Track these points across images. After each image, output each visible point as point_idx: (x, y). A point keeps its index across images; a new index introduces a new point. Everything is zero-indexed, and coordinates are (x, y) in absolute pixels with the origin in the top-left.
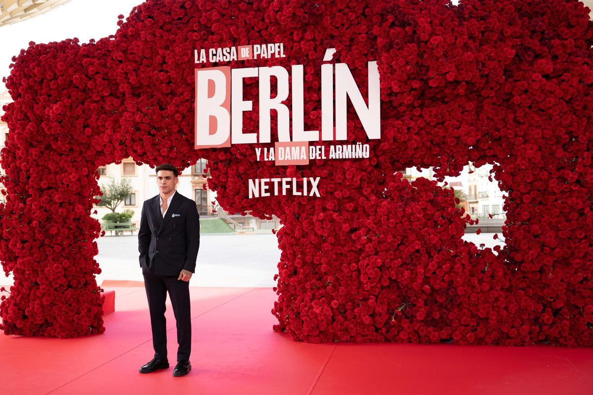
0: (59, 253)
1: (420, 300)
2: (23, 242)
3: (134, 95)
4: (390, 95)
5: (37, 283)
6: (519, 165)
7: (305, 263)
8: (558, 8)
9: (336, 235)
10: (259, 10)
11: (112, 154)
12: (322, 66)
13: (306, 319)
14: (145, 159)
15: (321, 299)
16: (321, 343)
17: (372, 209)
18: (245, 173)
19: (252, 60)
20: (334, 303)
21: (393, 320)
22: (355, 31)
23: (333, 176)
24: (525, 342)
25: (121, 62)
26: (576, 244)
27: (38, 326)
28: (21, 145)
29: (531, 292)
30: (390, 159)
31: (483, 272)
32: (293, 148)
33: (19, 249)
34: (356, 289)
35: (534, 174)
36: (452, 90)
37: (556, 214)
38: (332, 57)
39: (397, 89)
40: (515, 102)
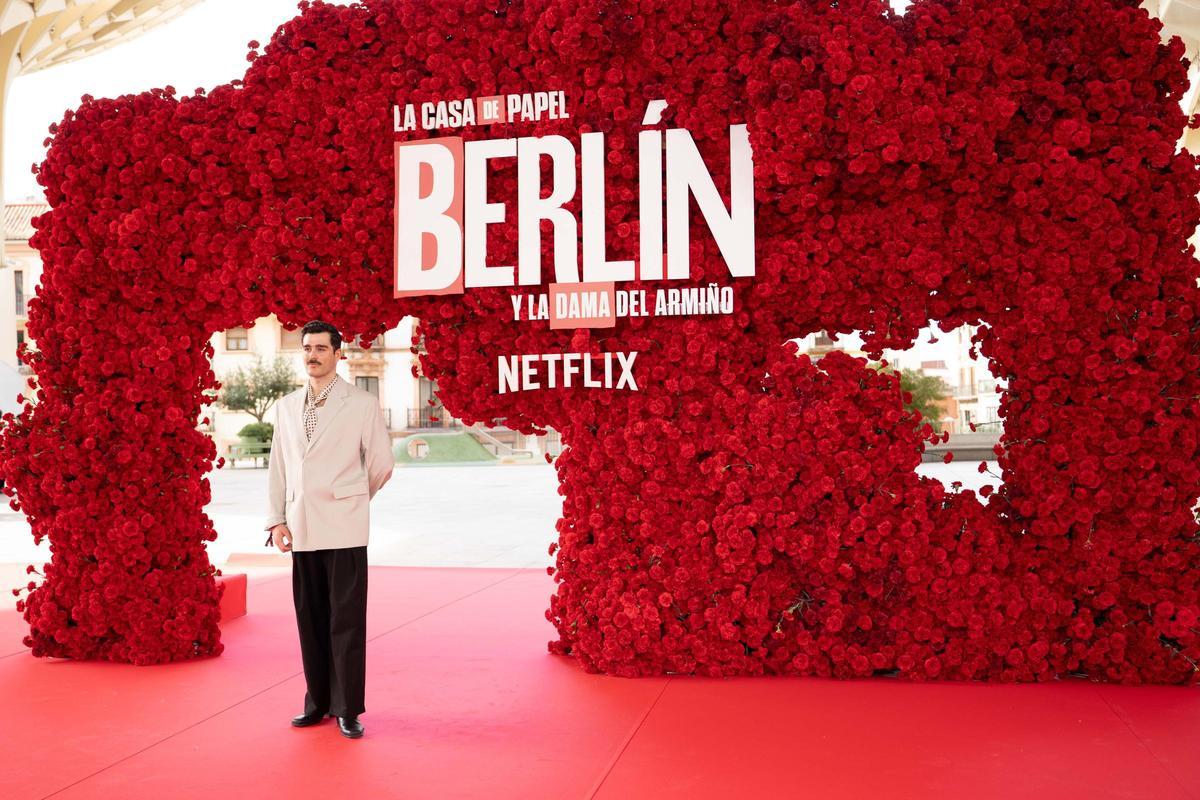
0: (136, 499)
1: (834, 593)
2: (68, 478)
3: (277, 194)
4: (773, 189)
5: (92, 559)
6: (1026, 325)
7: (608, 521)
8: (1098, 20)
9: (669, 464)
10: (517, 27)
11: (238, 309)
12: (640, 134)
13: (609, 631)
14: (299, 319)
15: (638, 590)
16: (638, 677)
17: (739, 415)
18: (491, 344)
19: (503, 124)
21: (778, 631)
22: (705, 66)
23: (662, 348)
24: (1038, 674)
25: (253, 130)
26: (1140, 483)
27: (97, 640)
28: (64, 292)
29: (1051, 576)
30: (775, 315)
31: (957, 538)
32: (585, 295)
33: (59, 492)
34: (708, 572)
35: (1055, 346)
36: (893, 179)
37: (1099, 423)
38: (660, 118)
39: (785, 179)
40: (1018, 203)
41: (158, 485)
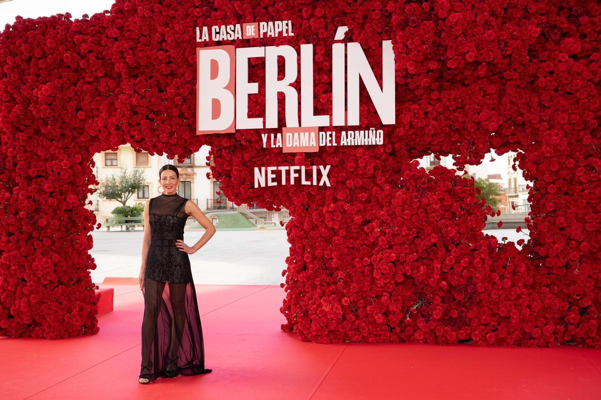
0: (49, 246)
1: (437, 297)
2: (9, 234)
3: (130, 75)
4: (405, 77)
5: (23, 280)
6: (543, 151)
7: (314, 257)
9: (348, 227)
11: (108, 140)
12: (333, 45)
13: (315, 319)
14: (143, 146)
15: (330, 296)
16: (330, 344)
17: (386, 200)
18: (250, 160)
19: (258, 39)
20: (345, 301)
21: (408, 319)
22: (369, 7)
23: (344, 164)
24: (549, 342)
25: (116, 39)
27: (26, 326)
28: (7, 128)
29: (556, 289)
30: (406, 146)
31: (505, 267)
32: (302, 134)
33: (3, 242)
34: (369, 286)
35: (559, 163)
36: (472, 71)
37: (583, 205)
38: (344, 36)
39: (412, 71)
40: (540, 85)
41: (62, 238)
